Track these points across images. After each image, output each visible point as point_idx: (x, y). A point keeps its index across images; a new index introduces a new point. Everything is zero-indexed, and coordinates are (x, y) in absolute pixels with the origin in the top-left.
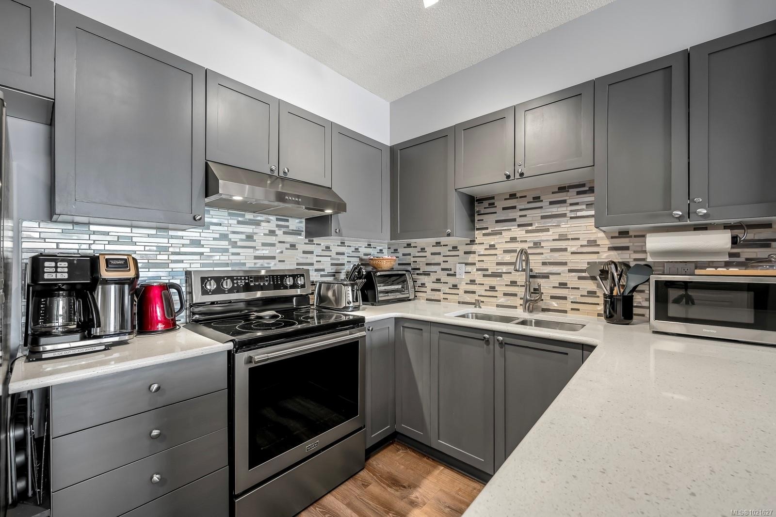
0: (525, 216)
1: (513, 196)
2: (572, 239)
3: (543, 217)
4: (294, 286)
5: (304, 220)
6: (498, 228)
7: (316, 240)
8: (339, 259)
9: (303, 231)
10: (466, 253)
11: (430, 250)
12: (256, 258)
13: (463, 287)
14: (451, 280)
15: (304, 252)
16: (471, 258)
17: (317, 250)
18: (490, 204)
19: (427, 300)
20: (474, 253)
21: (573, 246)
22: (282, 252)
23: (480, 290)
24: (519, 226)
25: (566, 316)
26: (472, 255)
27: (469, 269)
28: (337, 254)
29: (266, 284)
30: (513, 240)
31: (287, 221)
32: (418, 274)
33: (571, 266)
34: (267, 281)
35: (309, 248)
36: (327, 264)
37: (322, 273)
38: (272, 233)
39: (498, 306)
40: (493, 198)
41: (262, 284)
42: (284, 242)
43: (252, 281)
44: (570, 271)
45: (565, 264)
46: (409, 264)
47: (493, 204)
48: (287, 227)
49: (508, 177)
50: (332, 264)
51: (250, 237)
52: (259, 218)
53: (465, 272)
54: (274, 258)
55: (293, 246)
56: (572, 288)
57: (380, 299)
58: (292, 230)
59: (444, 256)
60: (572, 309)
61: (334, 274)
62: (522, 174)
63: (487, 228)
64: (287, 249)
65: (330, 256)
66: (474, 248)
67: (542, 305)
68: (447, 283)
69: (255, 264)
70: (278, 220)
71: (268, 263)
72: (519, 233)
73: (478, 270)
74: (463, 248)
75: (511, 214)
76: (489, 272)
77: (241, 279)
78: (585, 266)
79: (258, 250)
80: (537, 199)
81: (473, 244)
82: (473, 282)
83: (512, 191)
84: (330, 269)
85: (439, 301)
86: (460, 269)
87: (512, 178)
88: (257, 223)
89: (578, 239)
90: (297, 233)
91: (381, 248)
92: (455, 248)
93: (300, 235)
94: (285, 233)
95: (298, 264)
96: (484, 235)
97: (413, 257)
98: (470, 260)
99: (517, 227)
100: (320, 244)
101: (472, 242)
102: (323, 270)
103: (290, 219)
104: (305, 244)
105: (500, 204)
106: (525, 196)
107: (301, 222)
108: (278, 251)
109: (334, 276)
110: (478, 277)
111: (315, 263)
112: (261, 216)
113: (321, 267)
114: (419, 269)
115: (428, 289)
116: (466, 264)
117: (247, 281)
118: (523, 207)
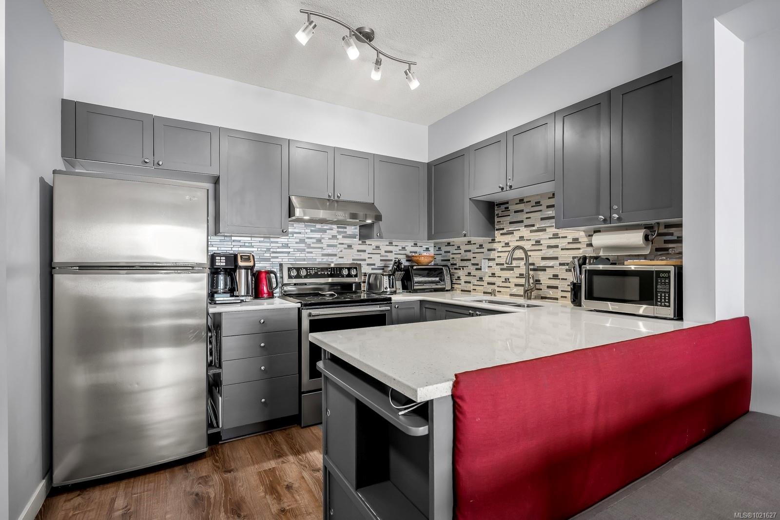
0: (530, 218)
1: (521, 201)
2: (562, 237)
3: (542, 219)
4: (349, 275)
5: (358, 227)
6: (511, 228)
7: (368, 242)
8: (387, 256)
9: (357, 235)
10: (488, 250)
11: (463, 248)
12: (323, 255)
13: (487, 279)
14: (478, 273)
15: (358, 251)
16: (493, 255)
17: (369, 249)
18: (506, 208)
19: (462, 291)
20: (494, 250)
21: (562, 243)
22: (341, 251)
23: (498, 282)
24: (526, 226)
25: (557, 303)
26: (493, 252)
27: (491, 263)
28: (386, 252)
29: (329, 274)
30: (521, 238)
31: (346, 228)
32: (454, 269)
33: (561, 260)
34: (329, 271)
35: (363, 247)
36: (377, 260)
37: (373, 267)
38: (334, 237)
39: (511, 295)
40: (507, 203)
41: (326, 274)
42: (343, 244)
43: (319, 271)
44: (561, 264)
45: (556, 258)
46: (449, 260)
47: (508, 208)
48: (346, 232)
49: (502, 189)
50: (381, 260)
51: (319, 241)
52: (325, 227)
53: (488, 267)
54: (335, 255)
55: (350, 246)
56: (562, 279)
57: (416, 288)
58: (349, 235)
59: (473, 253)
60: (562, 297)
61: (383, 268)
62: (510, 187)
63: (504, 229)
64: (345, 249)
65: (380, 254)
66: (495, 246)
67: (541, 293)
68: (475, 276)
69: (322, 259)
71: (331, 259)
72: (526, 233)
73: (497, 264)
74: (487, 246)
75: (520, 217)
76: (505, 267)
77: (312, 269)
78: (570, 260)
79: (324, 249)
80: (538, 203)
81: (494, 242)
82: (493, 275)
83: (521, 197)
84: (379, 264)
85: (470, 291)
86: (485, 264)
87: (505, 189)
88: (324, 231)
89: (566, 237)
90: (353, 236)
91: (427, 247)
92: (481, 246)
93: (355, 238)
94: (344, 237)
95: (353, 260)
96: (501, 234)
97: (452, 254)
98: (491, 257)
99: (524, 228)
100: (371, 245)
101: (493, 241)
102: (374, 265)
103: (347, 226)
104: (359, 244)
105: (513, 208)
106: (529, 201)
107: (356, 229)
108: (339, 250)
110: (497, 270)
111: (367, 259)
113: (372, 262)
116: (489, 260)
117: (316, 272)
118: (528, 210)
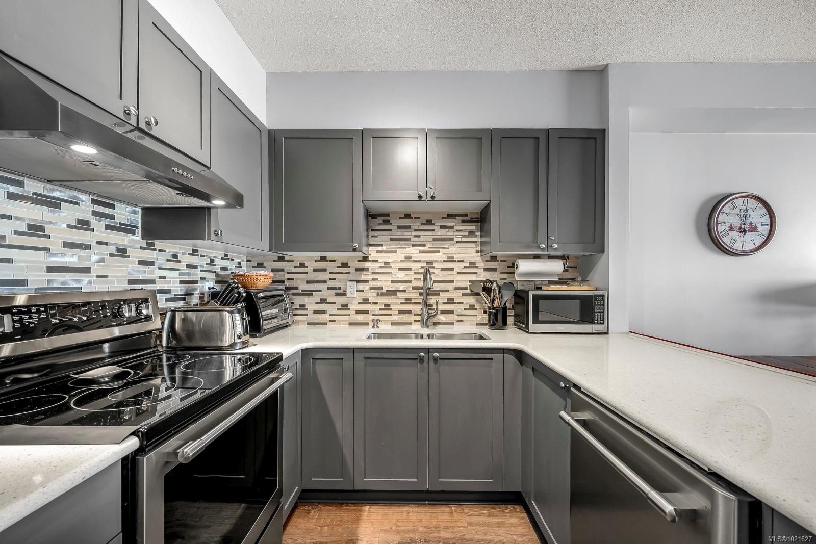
0: (419, 236)
1: (407, 216)
2: (458, 261)
3: (435, 239)
4: (140, 318)
5: (140, 210)
6: (394, 245)
7: (158, 244)
8: (189, 275)
9: (137, 227)
10: (357, 270)
11: (311, 265)
12: (51, 269)
13: (354, 306)
14: (341, 300)
15: (141, 262)
16: (364, 276)
17: (161, 260)
18: (384, 221)
19: (308, 324)
20: (367, 270)
21: (458, 267)
22: (102, 261)
23: (374, 309)
24: (413, 245)
25: (453, 328)
26: (365, 273)
27: (361, 287)
28: (188, 266)
29: (85, 318)
30: (408, 258)
31: (112, 206)
32: (294, 294)
33: (456, 284)
34: (85, 312)
35: (148, 255)
36: (173, 282)
37: (168, 296)
38: (83, 225)
39: (393, 324)
40: (388, 215)
41: (75, 319)
42: (105, 244)
43: (54, 315)
44: (456, 288)
45: (452, 282)
46: (283, 282)
47: (388, 221)
48: (112, 217)
49: (420, 197)
50: (182, 282)
51: (36, 229)
52: (56, 194)
53: (357, 291)
54: (87, 270)
55: (122, 252)
56: (458, 303)
57: (265, 327)
58: (121, 224)
59: (330, 273)
60: (458, 321)
61: (182, 298)
62: (433, 197)
63: (382, 245)
64: (111, 255)
65: (179, 270)
66: (367, 265)
67: (435, 320)
68: (335, 303)
69: (50, 281)
70: (94, 202)
71: (76, 281)
72: (414, 252)
73: (371, 288)
74: (354, 265)
75: (407, 234)
76: (384, 291)
77: (29, 312)
78: (467, 284)
79: (54, 255)
80: (429, 222)
81: (366, 261)
82: (366, 301)
83: (408, 211)
84: (178, 289)
85: (325, 324)
86: (351, 288)
87: (424, 198)
88: (55, 204)
89: (462, 261)
90: (128, 229)
91: (239, 260)
92: (345, 265)
93: (133, 232)
94: (107, 227)
95: (131, 282)
96: (378, 252)
97: (288, 273)
98: (363, 278)
99: (411, 246)
100: (164, 251)
101: (365, 258)
102: (169, 291)
103: (116, 204)
104: (142, 248)
105: (395, 223)
106: (419, 218)
107: (135, 212)
108: (95, 258)
109: (184, 299)
110: (372, 295)
111: (157, 279)
112: (60, 191)
113: (166, 287)
114: (297, 288)
115: (310, 312)
116: (358, 282)
117: (43, 316)
118: (417, 228)
